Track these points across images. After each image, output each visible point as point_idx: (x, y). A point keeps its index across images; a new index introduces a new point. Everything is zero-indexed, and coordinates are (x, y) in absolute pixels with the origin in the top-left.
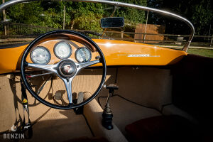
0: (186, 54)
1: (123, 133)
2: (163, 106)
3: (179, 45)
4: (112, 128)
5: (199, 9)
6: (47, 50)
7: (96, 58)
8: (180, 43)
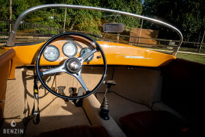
0: (175, 58)
1: (118, 124)
2: (154, 103)
3: (170, 50)
4: (108, 119)
5: (190, 17)
6: (57, 49)
7: (98, 57)
8: (171, 48)
